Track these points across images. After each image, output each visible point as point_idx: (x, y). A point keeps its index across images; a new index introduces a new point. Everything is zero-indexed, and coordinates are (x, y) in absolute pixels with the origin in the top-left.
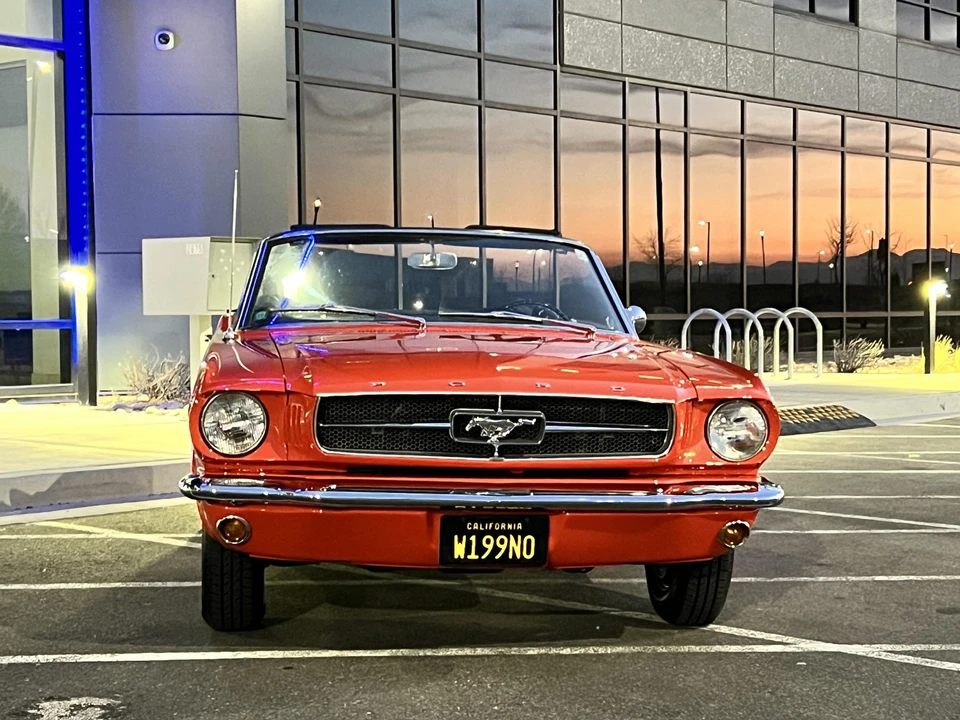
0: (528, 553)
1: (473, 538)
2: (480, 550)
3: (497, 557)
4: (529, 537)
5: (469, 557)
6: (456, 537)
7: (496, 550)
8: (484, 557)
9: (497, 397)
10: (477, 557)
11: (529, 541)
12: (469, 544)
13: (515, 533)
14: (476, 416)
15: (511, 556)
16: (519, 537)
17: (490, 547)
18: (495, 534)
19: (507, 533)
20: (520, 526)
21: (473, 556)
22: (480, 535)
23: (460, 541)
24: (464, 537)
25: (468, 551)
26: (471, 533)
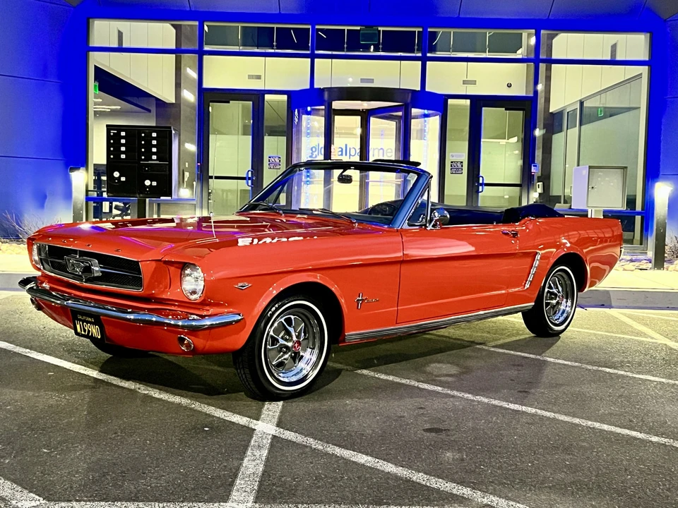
0: (98, 335)
3: (90, 335)
4: (97, 326)
6: (76, 321)
7: (89, 331)
8: (87, 334)
9: (77, 250)
12: (80, 325)
14: (71, 259)
15: (94, 336)
16: (94, 326)
17: (87, 329)
18: (87, 322)
19: (91, 323)
20: (93, 321)
21: (83, 333)
22: (83, 322)
25: (81, 330)
26: (80, 320)
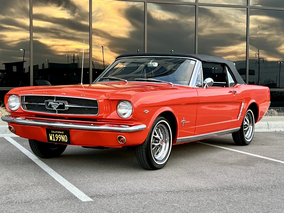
0: (66, 140)
1: (53, 135)
2: (56, 139)
3: (59, 141)
4: (65, 136)
5: (53, 140)
6: (50, 134)
7: (59, 139)
8: (57, 140)
9: (54, 97)
10: (55, 140)
11: (66, 137)
12: (53, 136)
13: (62, 134)
14: (50, 102)
15: (62, 141)
16: (63, 135)
17: (57, 138)
18: (58, 134)
19: (61, 134)
20: (63, 133)
21: (54, 140)
22: (55, 134)
23: (51, 136)
24: (51, 134)
25: (53, 139)
26: (53, 134)
